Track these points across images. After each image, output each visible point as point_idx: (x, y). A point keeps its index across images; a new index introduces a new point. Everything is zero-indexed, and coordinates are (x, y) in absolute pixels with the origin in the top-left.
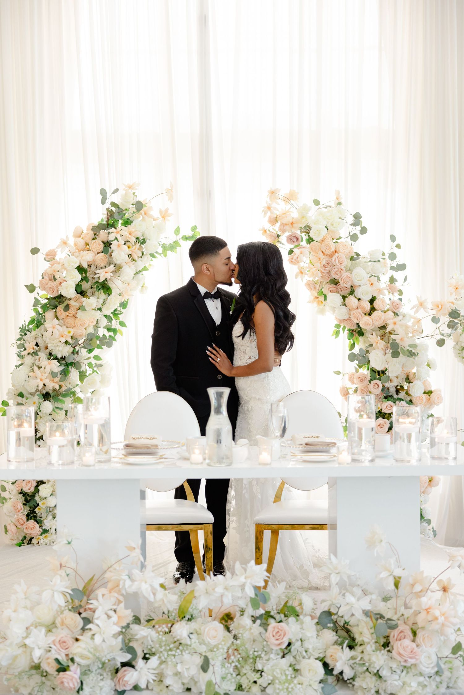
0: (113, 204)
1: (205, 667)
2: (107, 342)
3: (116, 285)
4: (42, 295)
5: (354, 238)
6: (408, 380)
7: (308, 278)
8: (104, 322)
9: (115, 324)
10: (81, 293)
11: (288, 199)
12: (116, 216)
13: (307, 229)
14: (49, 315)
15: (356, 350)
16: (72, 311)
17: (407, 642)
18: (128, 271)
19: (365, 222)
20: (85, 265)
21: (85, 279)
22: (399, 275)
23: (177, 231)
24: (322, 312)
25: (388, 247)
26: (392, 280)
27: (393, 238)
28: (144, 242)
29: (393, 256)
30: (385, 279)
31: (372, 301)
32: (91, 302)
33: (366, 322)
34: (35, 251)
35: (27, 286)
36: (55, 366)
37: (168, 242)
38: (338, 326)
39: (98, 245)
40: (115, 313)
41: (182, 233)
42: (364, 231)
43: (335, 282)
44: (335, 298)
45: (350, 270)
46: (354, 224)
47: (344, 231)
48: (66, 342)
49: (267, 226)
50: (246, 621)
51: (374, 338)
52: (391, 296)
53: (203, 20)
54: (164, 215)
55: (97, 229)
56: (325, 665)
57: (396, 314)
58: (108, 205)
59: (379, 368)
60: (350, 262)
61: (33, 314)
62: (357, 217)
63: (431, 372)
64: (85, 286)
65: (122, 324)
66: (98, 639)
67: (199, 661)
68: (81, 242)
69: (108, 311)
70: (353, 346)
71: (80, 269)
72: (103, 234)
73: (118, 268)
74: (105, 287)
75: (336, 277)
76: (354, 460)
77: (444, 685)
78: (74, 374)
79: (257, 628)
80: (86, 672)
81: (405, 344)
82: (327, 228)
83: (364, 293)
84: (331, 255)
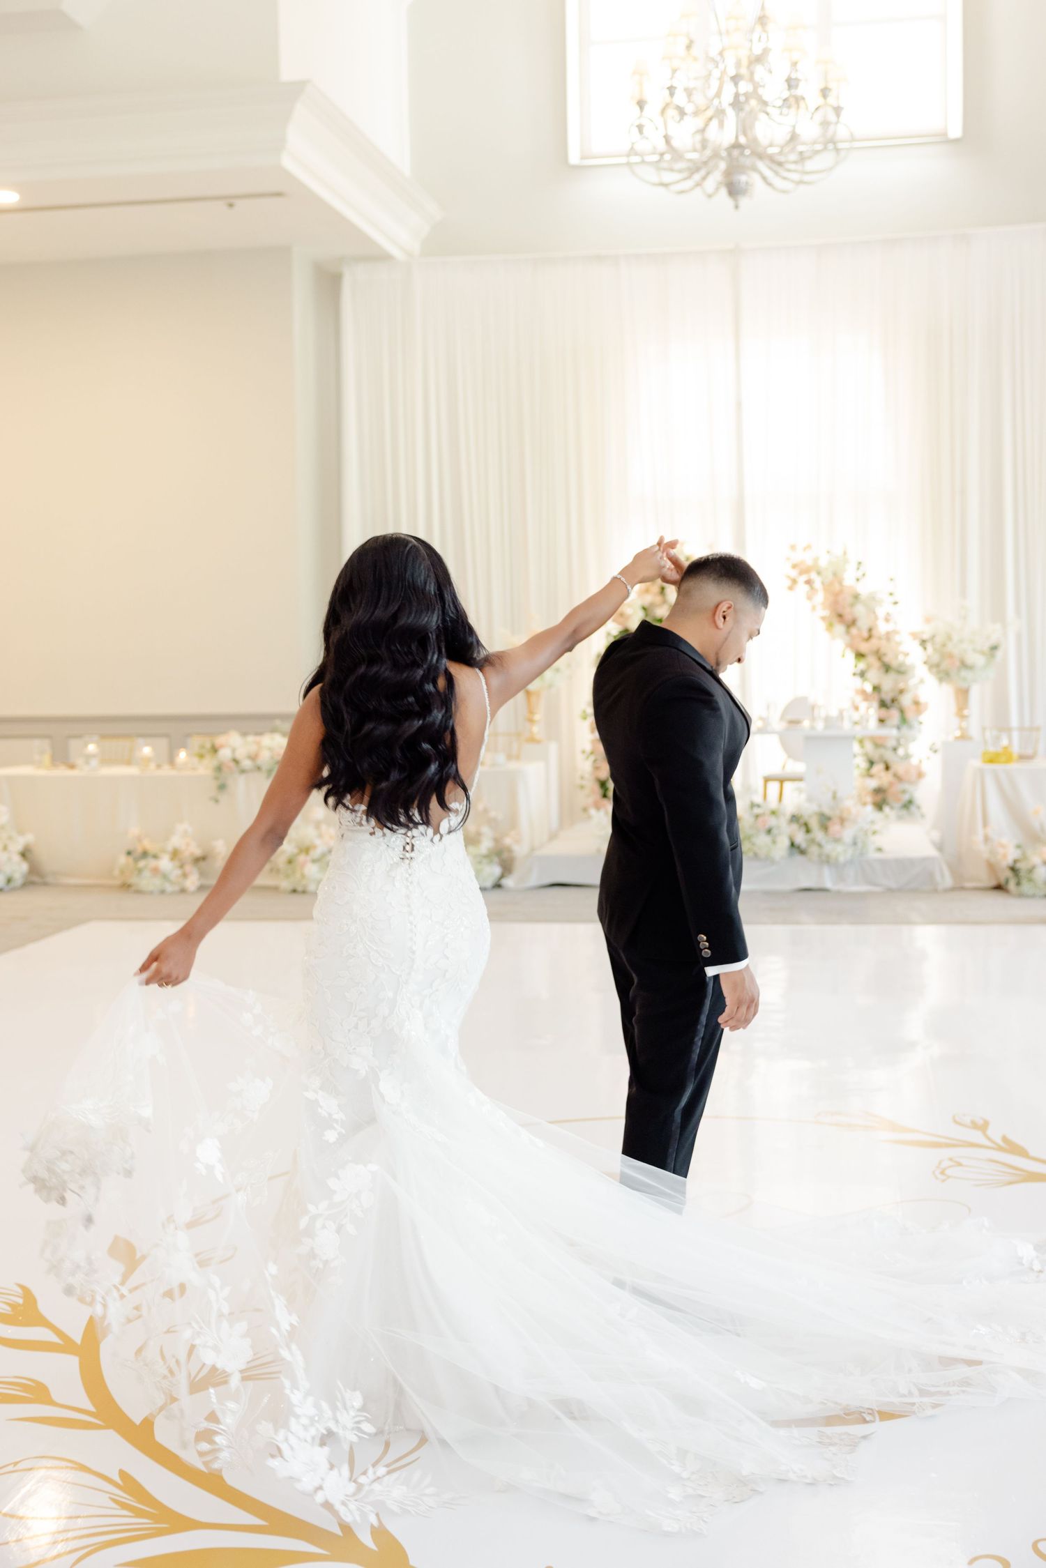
5: (857, 580)
6: (900, 692)
7: (821, 612)
11: (804, 550)
15: (858, 670)
17: (838, 827)
19: (866, 568)
22: (894, 610)
26: (888, 613)
27: (891, 579)
29: (891, 595)
30: (883, 614)
31: (870, 630)
33: (864, 647)
38: (845, 650)
42: (865, 574)
43: (840, 616)
44: (840, 628)
45: (852, 605)
46: (858, 569)
47: (850, 574)
49: (790, 572)
51: (872, 660)
52: (887, 626)
53: (739, 405)
56: (791, 841)
57: (889, 640)
59: (877, 683)
60: (853, 600)
62: (860, 563)
63: (918, 686)
70: (856, 665)
71: (644, 609)
75: (841, 612)
76: (811, 728)
77: (859, 853)
81: (894, 664)
82: (835, 574)
83: (863, 624)
84: (837, 595)
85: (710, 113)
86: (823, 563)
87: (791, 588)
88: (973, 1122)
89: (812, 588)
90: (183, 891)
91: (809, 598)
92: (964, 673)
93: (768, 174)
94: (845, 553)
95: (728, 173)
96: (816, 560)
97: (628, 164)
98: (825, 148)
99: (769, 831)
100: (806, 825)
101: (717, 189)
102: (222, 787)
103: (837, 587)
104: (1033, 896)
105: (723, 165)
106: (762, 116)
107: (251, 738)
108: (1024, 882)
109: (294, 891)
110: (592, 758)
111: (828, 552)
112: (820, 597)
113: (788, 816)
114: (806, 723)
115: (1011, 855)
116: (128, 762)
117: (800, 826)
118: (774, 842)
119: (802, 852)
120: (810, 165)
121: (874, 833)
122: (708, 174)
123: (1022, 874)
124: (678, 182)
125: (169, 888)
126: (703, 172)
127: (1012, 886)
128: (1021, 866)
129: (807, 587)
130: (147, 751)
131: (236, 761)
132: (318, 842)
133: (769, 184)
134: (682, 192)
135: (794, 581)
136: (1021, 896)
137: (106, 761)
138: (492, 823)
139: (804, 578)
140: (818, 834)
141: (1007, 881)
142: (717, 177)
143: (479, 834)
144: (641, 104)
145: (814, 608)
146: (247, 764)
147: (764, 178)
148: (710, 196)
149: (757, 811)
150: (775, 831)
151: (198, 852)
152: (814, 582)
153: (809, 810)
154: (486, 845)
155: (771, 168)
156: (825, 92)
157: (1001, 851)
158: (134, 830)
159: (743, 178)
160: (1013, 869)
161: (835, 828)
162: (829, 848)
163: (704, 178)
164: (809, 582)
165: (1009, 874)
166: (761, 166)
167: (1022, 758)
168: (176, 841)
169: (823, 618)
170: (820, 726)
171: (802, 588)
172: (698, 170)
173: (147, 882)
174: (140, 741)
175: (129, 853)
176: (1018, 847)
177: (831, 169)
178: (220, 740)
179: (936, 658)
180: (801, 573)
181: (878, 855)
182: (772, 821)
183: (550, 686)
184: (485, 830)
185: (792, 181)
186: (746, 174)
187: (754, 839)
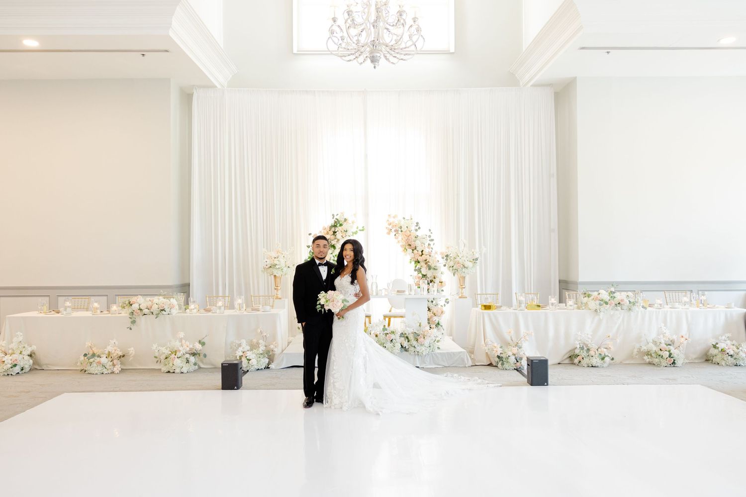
0: (336, 219)
5: (416, 230)
6: (434, 278)
7: (401, 244)
11: (394, 217)
12: (337, 223)
13: (401, 227)
15: (417, 268)
17: (422, 339)
19: (420, 225)
22: (431, 243)
23: (357, 228)
25: (429, 234)
26: (429, 245)
27: (430, 230)
28: (346, 231)
29: (430, 236)
30: (427, 244)
31: (422, 251)
33: (420, 259)
34: (310, 234)
35: (307, 246)
37: (354, 231)
38: (411, 260)
39: (331, 232)
41: (359, 229)
42: (419, 228)
43: (410, 245)
44: (409, 251)
45: (415, 241)
46: (417, 226)
47: (413, 228)
49: (388, 226)
50: (382, 334)
51: (423, 264)
52: (428, 250)
53: (366, 156)
54: (353, 222)
55: (332, 227)
56: (401, 345)
57: (430, 256)
58: (334, 219)
59: (425, 274)
60: (415, 239)
61: (309, 255)
62: (417, 223)
63: (442, 275)
68: (326, 231)
70: (416, 266)
72: (333, 229)
73: (338, 240)
76: (409, 294)
77: (431, 350)
79: (384, 336)
81: (433, 266)
82: (407, 227)
83: (419, 249)
84: (408, 237)
85: (362, 27)
86: (402, 223)
87: (389, 233)
89: (397, 233)
90: (113, 373)
91: (396, 238)
92: (464, 270)
93: (387, 55)
95: (371, 52)
96: (399, 222)
99: (392, 341)
100: (407, 338)
101: (365, 60)
102: (134, 322)
104: (509, 370)
105: (368, 49)
106: (385, 31)
107: (148, 298)
108: (505, 363)
109: (169, 372)
111: (404, 218)
112: (400, 238)
113: (399, 334)
114: (407, 293)
115: (499, 351)
116: (87, 310)
117: (405, 339)
119: (406, 350)
121: (438, 341)
122: (362, 52)
123: (504, 360)
124: (348, 55)
125: (105, 371)
126: (357, 55)
127: (499, 365)
128: (504, 356)
129: (395, 233)
130: (96, 305)
131: (140, 309)
132: (181, 349)
134: (351, 60)
135: (390, 230)
136: (504, 369)
137: (75, 309)
138: (265, 338)
139: (394, 229)
140: (414, 343)
141: (496, 363)
142: (366, 53)
143: (258, 343)
144: (334, 20)
145: (398, 242)
146: (146, 311)
147: (385, 56)
148: (361, 63)
149: (386, 332)
150: (394, 341)
151: (120, 354)
152: (398, 231)
153: (409, 331)
154: (262, 349)
155: (388, 52)
157: (494, 349)
158: (88, 344)
159: (378, 55)
160: (498, 357)
161: (421, 340)
162: (418, 349)
163: (360, 55)
164: (396, 231)
165: (497, 359)
166: (384, 49)
167: (497, 307)
168: (109, 348)
169: (402, 246)
170: (413, 293)
171: (393, 233)
173: (94, 369)
174: (93, 299)
175: (85, 355)
176: (501, 347)
178: (133, 299)
179: (452, 264)
180: (393, 227)
181: (438, 351)
182: (393, 336)
184: (261, 341)
185: (398, 59)
186: (378, 53)
187: (385, 345)
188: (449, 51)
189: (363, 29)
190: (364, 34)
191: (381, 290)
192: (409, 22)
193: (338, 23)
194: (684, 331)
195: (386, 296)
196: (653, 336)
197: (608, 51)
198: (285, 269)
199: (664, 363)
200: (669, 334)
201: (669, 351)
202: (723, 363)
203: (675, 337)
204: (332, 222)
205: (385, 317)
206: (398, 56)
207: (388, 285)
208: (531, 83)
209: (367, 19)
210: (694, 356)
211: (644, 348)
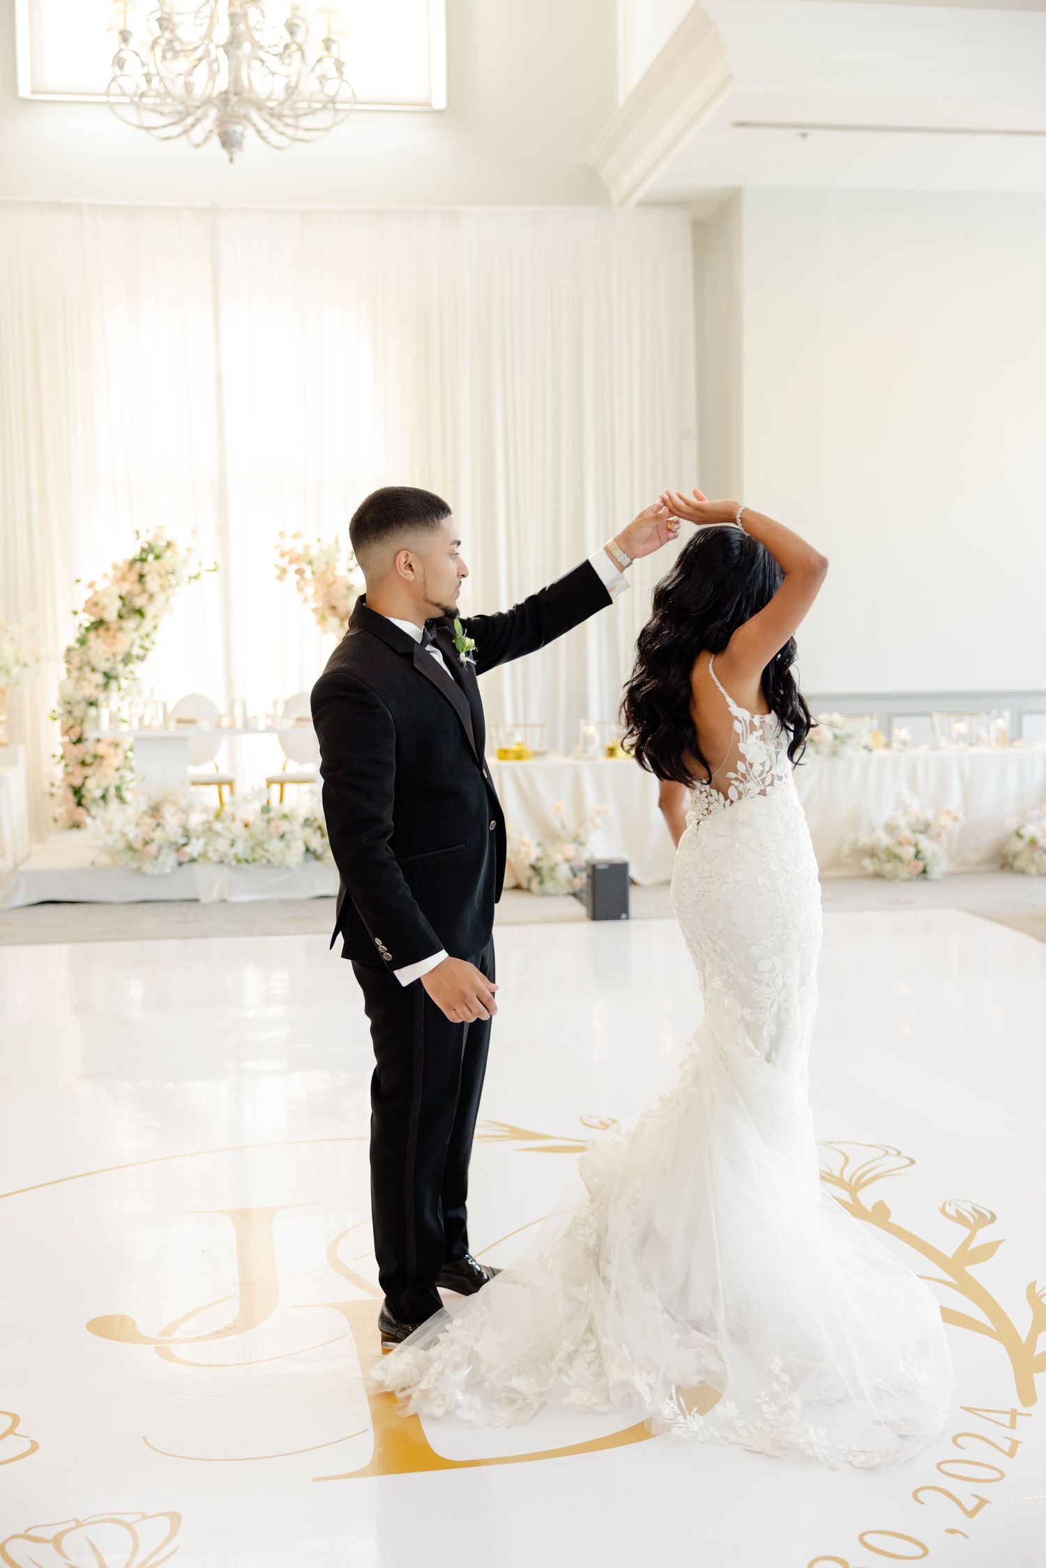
0: (146, 541)
1: (233, 844)
2: (141, 658)
3: (150, 611)
4: (87, 620)
7: (312, 604)
8: (138, 642)
9: (147, 643)
10: (120, 617)
11: (293, 537)
12: (148, 551)
13: (311, 564)
14: (92, 635)
16: (111, 633)
18: (160, 599)
20: (124, 594)
21: (124, 605)
23: (200, 565)
24: (325, 632)
28: (173, 574)
32: (130, 624)
35: (71, 611)
36: (99, 678)
37: (194, 573)
39: (133, 576)
40: (147, 635)
41: (205, 567)
43: (333, 608)
44: (333, 621)
47: (342, 564)
48: (108, 659)
49: (279, 560)
50: (258, 822)
53: (219, 379)
54: (189, 550)
55: (133, 563)
56: (306, 846)
58: (141, 542)
60: (346, 592)
64: (124, 611)
65: (153, 643)
66: (168, 828)
67: (228, 842)
68: (119, 574)
69: (142, 632)
71: (121, 598)
72: (138, 566)
73: (151, 597)
74: (140, 612)
75: (334, 603)
78: (113, 684)
79: (264, 824)
80: (160, 848)
82: (327, 563)
84: (330, 586)
85: (199, 53)
86: (314, 552)
87: (280, 578)
88: (602, 1123)
89: (303, 578)
91: (300, 589)
93: (263, 126)
94: (337, 542)
95: (221, 122)
96: (307, 548)
97: (108, 103)
98: (325, 107)
99: (282, 837)
101: (207, 138)
103: (331, 578)
104: (556, 895)
105: (213, 113)
106: (256, 64)
108: (547, 880)
110: (63, 763)
111: (319, 540)
112: (310, 590)
113: (301, 820)
117: (315, 831)
118: (288, 847)
119: (318, 858)
120: (305, 122)
122: (198, 120)
123: (545, 872)
124: (164, 126)
126: (190, 120)
127: (535, 885)
128: (544, 864)
129: (297, 577)
133: (263, 138)
134: (168, 138)
135: (284, 571)
136: (544, 894)
139: (294, 567)
141: (529, 881)
142: (209, 123)
144: (125, 36)
145: (306, 600)
147: (258, 131)
148: (197, 146)
149: (270, 815)
150: (288, 836)
152: (304, 572)
155: (266, 121)
156: (328, 43)
157: (524, 849)
159: (239, 129)
160: (534, 868)
163: (193, 126)
164: (300, 572)
165: (530, 873)
166: (255, 115)
167: (537, 754)
169: (315, 610)
171: (292, 578)
172: (189, 114)
176: (539, 845)
177: (327, 129)
180: (291, 562)
182: (285, 826)
183: (18, 683)
185: (289, 137)
186: (239, 123)
187: (266, 846)
188: (430, 105)
189: (200, 60)
190: (203, 69)
191: (255, 717)
192: (314, 49)
193: (133, 42)
194: (955, 801)
195: (269, 730)
196: (887, 812)
197: (804, 131)
198: (15, 670)
199: (904, 872)
200: (919, 808)
201: (916, 845)
202: (1033, 870)
203: (929, 815)
204: (134, 552)
205: (270, 782)
206: (290, 131)
207: (275, 704)
208: (636, 198)
209: (208, 35)
210: (975, 857)
211: (865, 840)
